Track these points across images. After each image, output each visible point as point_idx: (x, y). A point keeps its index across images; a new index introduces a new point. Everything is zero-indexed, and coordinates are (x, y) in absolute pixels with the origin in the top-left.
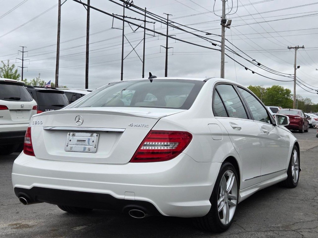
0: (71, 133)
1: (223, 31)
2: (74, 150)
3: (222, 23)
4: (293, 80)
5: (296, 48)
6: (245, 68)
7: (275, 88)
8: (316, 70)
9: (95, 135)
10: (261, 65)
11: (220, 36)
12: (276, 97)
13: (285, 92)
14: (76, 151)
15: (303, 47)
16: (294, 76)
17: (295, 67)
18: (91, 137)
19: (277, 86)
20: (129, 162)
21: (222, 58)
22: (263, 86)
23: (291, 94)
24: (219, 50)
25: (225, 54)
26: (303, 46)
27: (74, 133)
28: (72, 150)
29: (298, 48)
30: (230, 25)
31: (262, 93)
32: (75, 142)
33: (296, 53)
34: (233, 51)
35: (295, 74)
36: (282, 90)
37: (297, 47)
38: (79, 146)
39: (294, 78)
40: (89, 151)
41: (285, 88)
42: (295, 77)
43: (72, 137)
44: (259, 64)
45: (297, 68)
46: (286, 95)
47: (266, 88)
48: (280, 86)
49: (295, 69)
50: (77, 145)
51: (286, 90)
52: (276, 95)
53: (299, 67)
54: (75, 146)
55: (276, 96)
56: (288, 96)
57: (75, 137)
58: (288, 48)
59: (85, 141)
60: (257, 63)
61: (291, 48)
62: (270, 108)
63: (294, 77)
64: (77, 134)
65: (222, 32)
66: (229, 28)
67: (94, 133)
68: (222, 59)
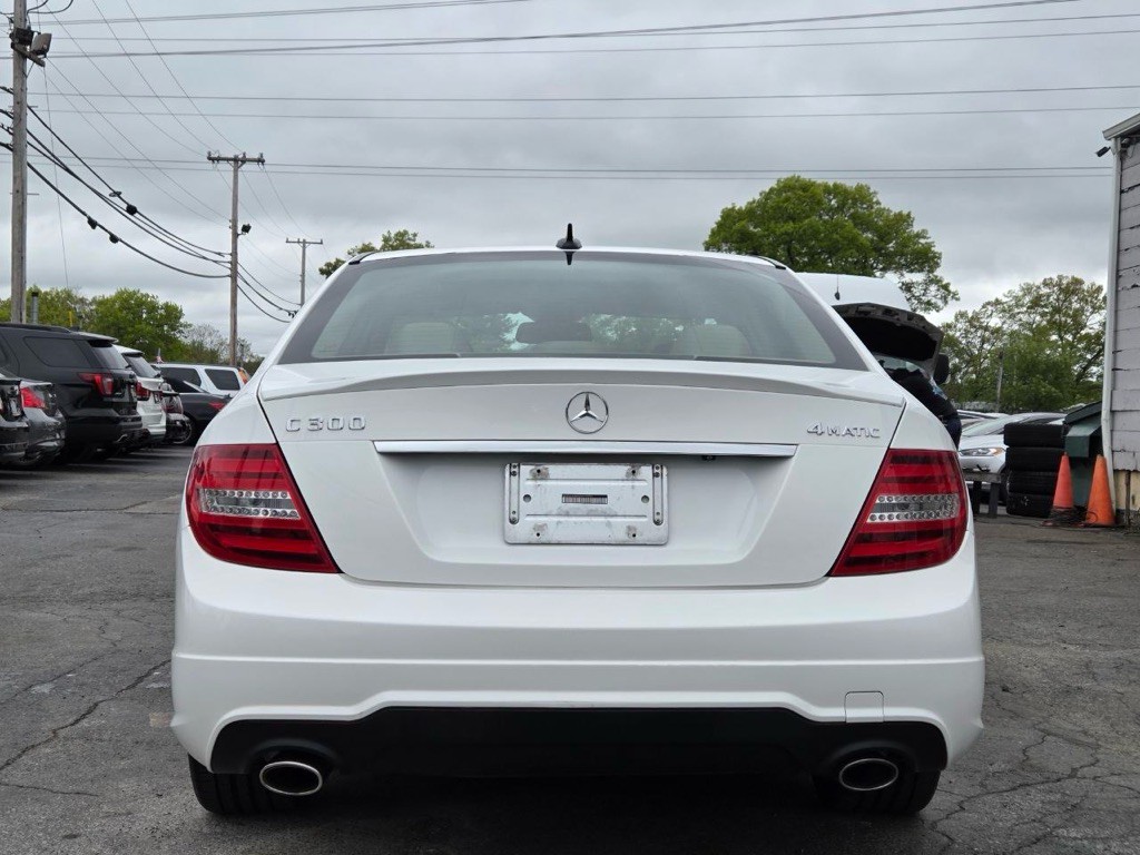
0: (526, 470)
1: (21, 74)
2: (555, 539)
3: (16, 41)
4: (229, 272)
5: (235, 160)
6: (86, 219)
7: (126, 300)
8: (287, 242)
9: (646, 471)
10: (137, 215)
11: (8, 91)
12: (132, 333)
13: (161, 315)
14: (563, 540)
15: (261, 161)
16: (229, 258)
17: (234, 227)
18: (633, 480)
19: (135, 293)
20: (829, 575)
21: (15, 178)
22: (80, 291)
23: (182, 320)
24: (6, 146)
25: (29, 165)
26: (262, 155)
27: (540, 468)
28: (543, 538)
29: (244, 161)
30: (44, 52)
31: (81, 317)
32: (556, 503)
33: (236, 177)
34: (53, 155)
35: (234, 254)
36: (153, 308)
37: (241, 156)
38: (574, 519)
39: (229, 265)
40: (632, 540)
41: (161, 301)
42: (234, 263)
43: (531, 483)
44: (132, 210)
45: (239, 231)
46: (166, 328)
47: (90, 299)
48: (143, 291)
49: (236, 236)
50: (567, 515)
51: (167, 307)
52: (132, 324)
53: (246, 229)
54: (559, 523)
55: (130, 329)
56: (173, 328)
57: (549, 483)
58: (210, 158)
59: (606, 496)
60: (125, 206)
61: (219, 159)
62: (207, 371)
63: (231, 263)
64: (554, 470)
65: (15, 78)
66: (42, 64)
67: (645, 465)
68: (18, 180)
